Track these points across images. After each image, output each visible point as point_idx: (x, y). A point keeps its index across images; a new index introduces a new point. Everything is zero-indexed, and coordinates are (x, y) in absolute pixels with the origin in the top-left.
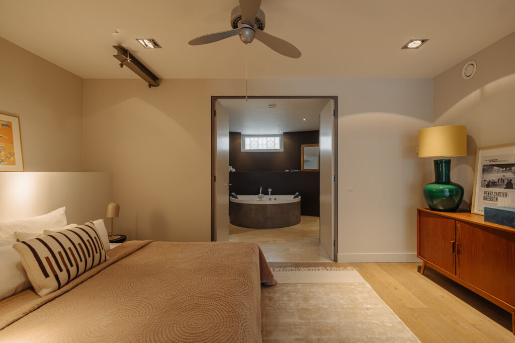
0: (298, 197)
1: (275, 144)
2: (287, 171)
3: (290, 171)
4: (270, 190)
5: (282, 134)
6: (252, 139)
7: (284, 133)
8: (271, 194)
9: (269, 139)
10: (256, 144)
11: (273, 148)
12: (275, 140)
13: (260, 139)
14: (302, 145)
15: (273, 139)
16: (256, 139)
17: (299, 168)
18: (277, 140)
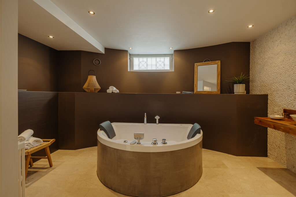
0: (200, 133)
1: (164, 65)
2: (177, 93)
3: (181, 92)
4: (157, 118)
5: (172, 52)
6: (141, 59)
7: (175, 51)
8: (159, 122)
9: (158, 59)
10: (145, 65)
11: (163, 69)
12: (164, 60)
13: (149, 59)
14: (195, 64)
15: (162, 59)
16: (145, 59)
17: (193, 90)
18: (167, 60)
